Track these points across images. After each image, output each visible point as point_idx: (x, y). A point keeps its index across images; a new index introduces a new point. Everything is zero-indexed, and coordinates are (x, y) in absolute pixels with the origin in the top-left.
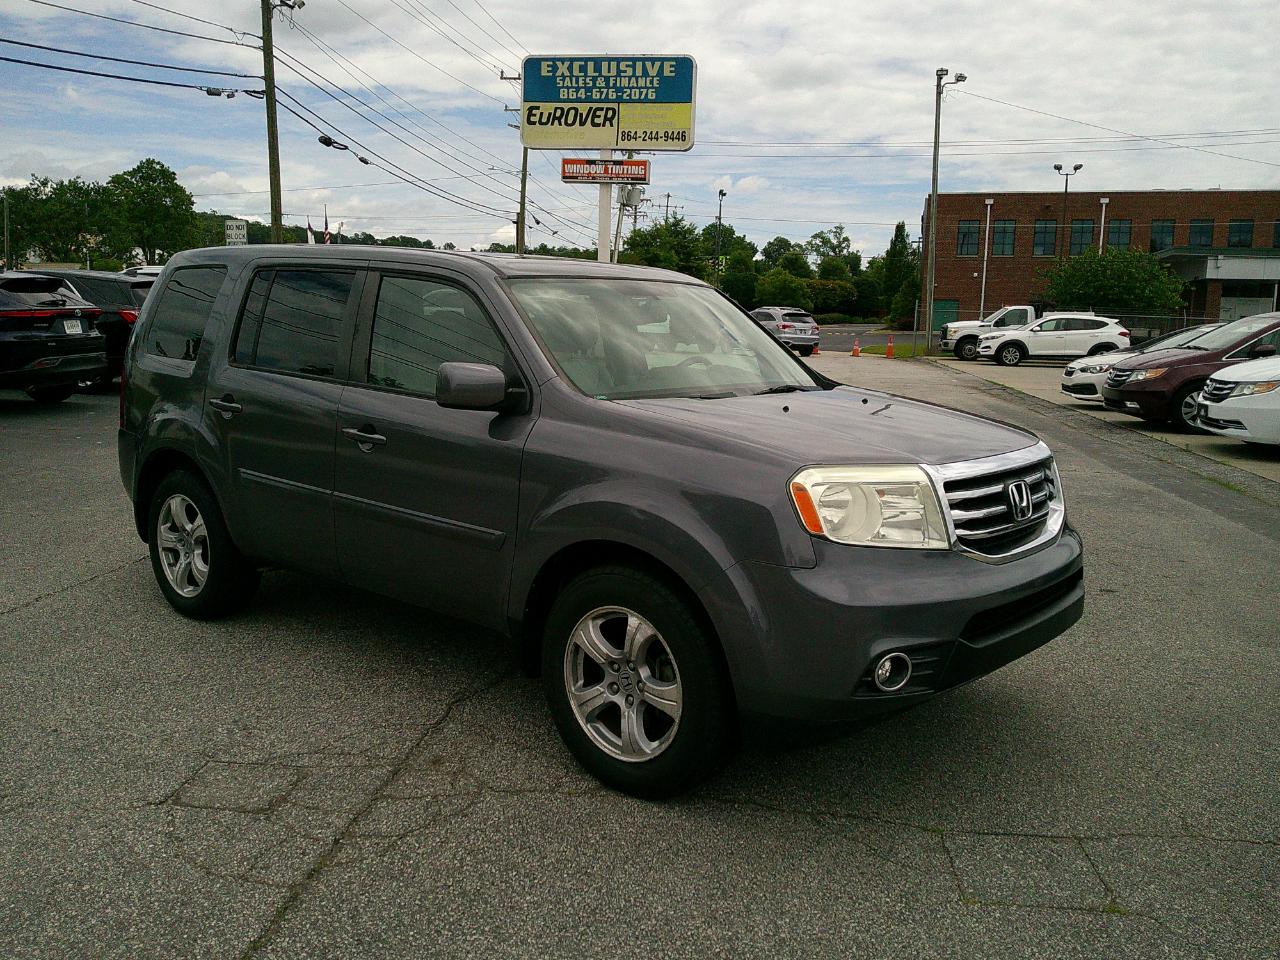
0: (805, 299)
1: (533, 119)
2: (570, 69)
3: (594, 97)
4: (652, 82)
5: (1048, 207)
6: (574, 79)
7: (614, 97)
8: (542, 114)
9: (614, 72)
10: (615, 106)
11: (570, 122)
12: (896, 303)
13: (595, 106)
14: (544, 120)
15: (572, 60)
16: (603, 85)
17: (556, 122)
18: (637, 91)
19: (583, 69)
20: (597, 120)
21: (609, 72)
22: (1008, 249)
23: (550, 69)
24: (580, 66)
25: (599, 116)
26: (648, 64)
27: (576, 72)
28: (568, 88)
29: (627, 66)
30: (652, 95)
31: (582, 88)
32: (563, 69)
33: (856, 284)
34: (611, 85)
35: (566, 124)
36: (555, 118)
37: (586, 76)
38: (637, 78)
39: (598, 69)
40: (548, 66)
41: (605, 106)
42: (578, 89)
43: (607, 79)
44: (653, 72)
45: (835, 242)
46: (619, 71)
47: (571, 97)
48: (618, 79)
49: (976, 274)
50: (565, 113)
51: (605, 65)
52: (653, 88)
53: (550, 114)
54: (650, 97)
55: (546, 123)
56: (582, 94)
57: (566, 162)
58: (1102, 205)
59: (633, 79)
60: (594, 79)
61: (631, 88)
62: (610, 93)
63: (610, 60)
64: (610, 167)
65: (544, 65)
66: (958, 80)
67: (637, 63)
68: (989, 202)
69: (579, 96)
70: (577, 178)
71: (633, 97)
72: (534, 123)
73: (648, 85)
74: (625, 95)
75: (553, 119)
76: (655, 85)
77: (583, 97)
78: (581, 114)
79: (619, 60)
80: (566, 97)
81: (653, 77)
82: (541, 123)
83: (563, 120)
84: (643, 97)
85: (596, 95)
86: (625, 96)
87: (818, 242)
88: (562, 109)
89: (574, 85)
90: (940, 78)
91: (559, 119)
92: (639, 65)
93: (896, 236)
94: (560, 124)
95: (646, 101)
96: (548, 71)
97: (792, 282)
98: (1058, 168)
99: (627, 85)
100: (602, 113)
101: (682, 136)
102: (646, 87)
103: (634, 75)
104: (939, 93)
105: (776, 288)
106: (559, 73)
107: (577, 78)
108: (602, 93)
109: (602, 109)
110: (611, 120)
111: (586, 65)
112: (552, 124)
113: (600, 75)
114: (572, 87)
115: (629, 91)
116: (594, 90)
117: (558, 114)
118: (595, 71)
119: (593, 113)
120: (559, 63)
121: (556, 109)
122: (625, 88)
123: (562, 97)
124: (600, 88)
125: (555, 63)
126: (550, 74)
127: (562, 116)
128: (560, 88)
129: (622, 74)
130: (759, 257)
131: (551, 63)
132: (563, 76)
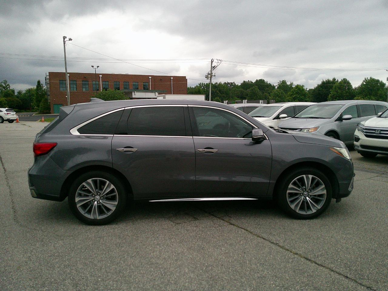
0: (5, 105)
22: (75, 89)
49: (67, 96)
58: (100, 77)
66: (70, 40)
68: (68, 75)
90: (64, 39)
93: (38, 85)
98: (93, 67)
104: (64, 44)
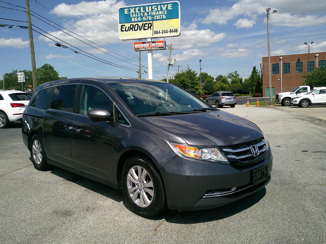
1: (123, 29)
2: (135, 10)
3: (144, 20)
4: (164, 12)
6: (136, 14)
7: (151, 19)
8: (126, 27)
9: (150, 10)
10: (151, 22)
11: (136, 29)
13: (144, 23)
14: (127, 29)
15: (135, 7)
17: (131, 30)
18: (159, 16)
19: (139, 10)
20: (145, 28)
21: (149, 10)
23: (128, 11)
25: (146, 26)
26: (162, 6)
27: (137, 11)
28: (134, 17)
29: (155, 7)
30: (164, 17)
31: (139, 17)
32: (132, 11)
34: (150, 15)
35: (135, 30)
36: (131, 28)
37: (140, 12)
38: (159, 11)
39: (144, 9)
40: (127, 10)
41: (148, 22)
42: (138, 18)
43: (148, 13)
44: (164, 8)
46: (152, 10)
47: (136, 20)
48: (152, 12)
50: (134, 26)
51: (147, 8)
52: (164, 14)
53: (129, 27)
54: (164, 18)
55: (128, 31)
56: (140, 19)
57: (135, 44)
59: (157, 12)
62: (149, 18)
63: (148, 6)
64: (151, 44)
65: (126, 10)
66: (274, 12)
67: (158, 6)
69: (138, 20)
70: (139, 49)
71: (158, 18)
72: (124, 31)
73: (163, 13)
74: (155, 18)
75: (130, 29)
76: (165, 13)
77: (140, 20)
78: (140, 26)
79: (152, 6)
80: (134, 21)
81: (164, 10)
82: (126, 31)
83: (133, 29)
84: (161, 18)
88: (133, 25)
89: (137, 16)
90: (268, 11)
91: (132, 29)
92: (159, 6)
94: (132, 30)
96: (127, 12)
100: (147, 25)
101: (176, 31)
103: (157, 10)
104: (268, 17)
106: (131, 12)
107: (138, 13)
108: (146, 18)
109: (147, 24)
110: (150, 27)
111: (140, 8)
112: (130, 31)
113: (146, 12)
114: (136, 17)
115: (156, 16)
116: (144, 17)
117: (132, 27)
118: (143, 11)
119: (144, 26)
120: (131, 9)
121: (131, 25)
122: (155, 15)
123: (132, 21)
124: (146, 16)
125: (129, 9)
126: (128, 13)
127: (133, 28)
128: (132, 18)
129: (153, 11)
130: (215, 80)
131: (128, 9)
132: (133, 13)
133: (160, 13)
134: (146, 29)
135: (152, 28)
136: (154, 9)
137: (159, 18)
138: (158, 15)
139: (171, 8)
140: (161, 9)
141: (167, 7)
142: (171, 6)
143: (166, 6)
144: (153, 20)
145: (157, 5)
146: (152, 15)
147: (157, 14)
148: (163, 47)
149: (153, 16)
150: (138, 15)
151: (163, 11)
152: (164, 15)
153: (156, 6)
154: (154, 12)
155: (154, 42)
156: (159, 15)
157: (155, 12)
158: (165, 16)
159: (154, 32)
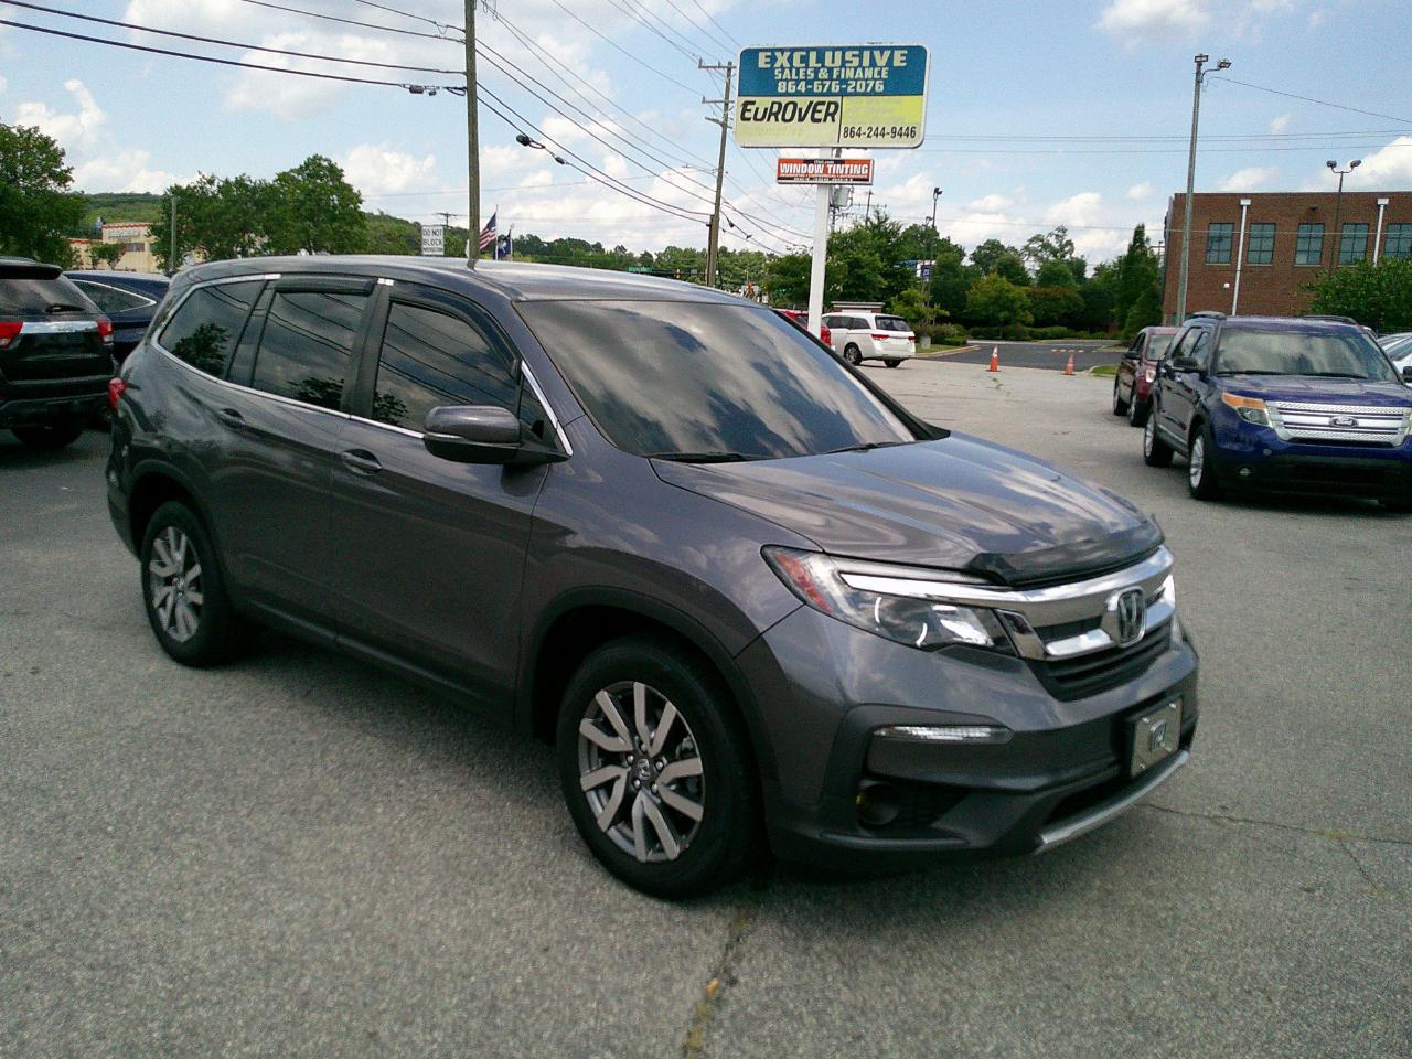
0: (1024, 310)
1: (747, 115)
2: (790, 60)
3: (815, 90)
4: (880, 73)
5: (1314, 209)
6: (794, 71)
7: (838, 90)
8: (757, 109)
9: (838, 62)
10: (838, 99)
11: (788, 116)
12: (1132, 317)
13: (816, 99)
14: (759, 116)
15: (793, 50)
16: (826, 77)
17: (773, 118)
18: (863, 82)
19: (804, 60)
20: (817, 116)
21: (833, 62)
22: (1266, 257)
23: (768, 60)
24: (802, 57)
25: (820, 111)
26: (877, 54)
27: (797, 63)
28: (787, 80)
29: (853, 56)
30: (880, 87)
31: (803, 80)
32: (782, 60)
33: (1083, 294)
34: (835, 77)
35: (784, 120)
36: (771, 114)
37: (807, 67)
38: (863, 69)
39: (821, 59)
40: (767, 57)
41: (827, 99)
42: (797, 82)
43: (830, 70)
44: (881, 61)
45: (1056, 246)
46: (844, 61)
47: (789, 90)
48: (843, 70)
49: (1227, 285)
50: (782, 108)
51: (828, 55)
52: (881, 79)
53: (766, 109)
54: (877, 89)
55: (762, 120)
56: (802, 87)
57: (782, 161)
58: (1379, 206)
59: (859, 70)
60: (816, 71)
61: (856, 80)
62: (833, 86)
63: (834, 50)
64: (830, 167)
65: (762, 56)
66: (1221, 67)
67: (865, 52)
68: (1245, 202)
69: (799, 88)
70: (792, 178)
71: (858, 90)
72: (749, 119)
73: (876, 76)
74: (849, 87)
75: (769, 114)
76: (883, 76)
77: (803, 90)
78: (800, 110)
79: (844, 50)
80: (784, 91)
81: (881, 67)
82: (755, 119)
83: (780, 116)
84: (869, 90)
85: (817, 88)
86: (849, 90)
87: (1036, 245)
88: (780, 104)
89: (794, 77)
90: (1200, 64)
91: (776, 114)
92: (867, 54)
93: (1135, 240)
94: (777, 120)
95: (873, 93)
96: (767, 63)
97: (1008, 291)
98: (1332, 165)
99: (852, 77)
100: (823, 108)
101: (911, 132)
102: (873, 79)
103: (860, 65)
104: (1198, 82)
105: (990, 298)
106: (777, 65)
107: (798, 70)
108: (823, 86)
109: (823, 103)
110: (833, 115)
111: (808, 52)
112: (768, 120)
113: (823, 66)
114: (791, 80)
115: (853, 83)
116: (816, 83)
117: (775, 109)
118: (817, 62)
119: (814, 108)
120: (778, 54)
121: (773, 103)
122: (849, 79)
123: (779, 90)
124: (822, 80)
125: (773, 53)
126: (769, 66)
127: (779, 111)
128: (778, 81)
129: (847, 65)
130: (966, 262)
131: (769, 54)
132: (782, 68)
133: (868, 73)
134: (819, 121)
135: (837, 117)
136: (851, 62)
137: (863, 90)
138: (859, 79)
139: (902, 61)
140: (873, 63)
141: (891, 59)
142: (902, 55)
143: (887, 54)
144: (843, 93)
145: (861, 49)
146: (843, 77)
147: (857, 77)
148: (867, 180)
149: (845, 82)
150: (797, 74)
151: (876, 70)
152: (877, 82)
153: (857, 53)
154: (848, 70)
155: (842, 162)
156: (863, 79)
157: (853, 70)
158: (882, 87)
159: (842, 130)
